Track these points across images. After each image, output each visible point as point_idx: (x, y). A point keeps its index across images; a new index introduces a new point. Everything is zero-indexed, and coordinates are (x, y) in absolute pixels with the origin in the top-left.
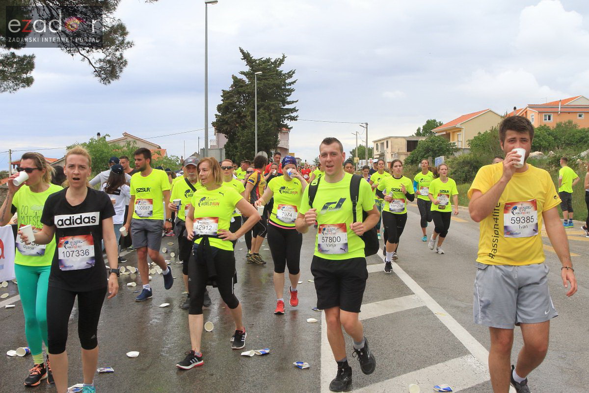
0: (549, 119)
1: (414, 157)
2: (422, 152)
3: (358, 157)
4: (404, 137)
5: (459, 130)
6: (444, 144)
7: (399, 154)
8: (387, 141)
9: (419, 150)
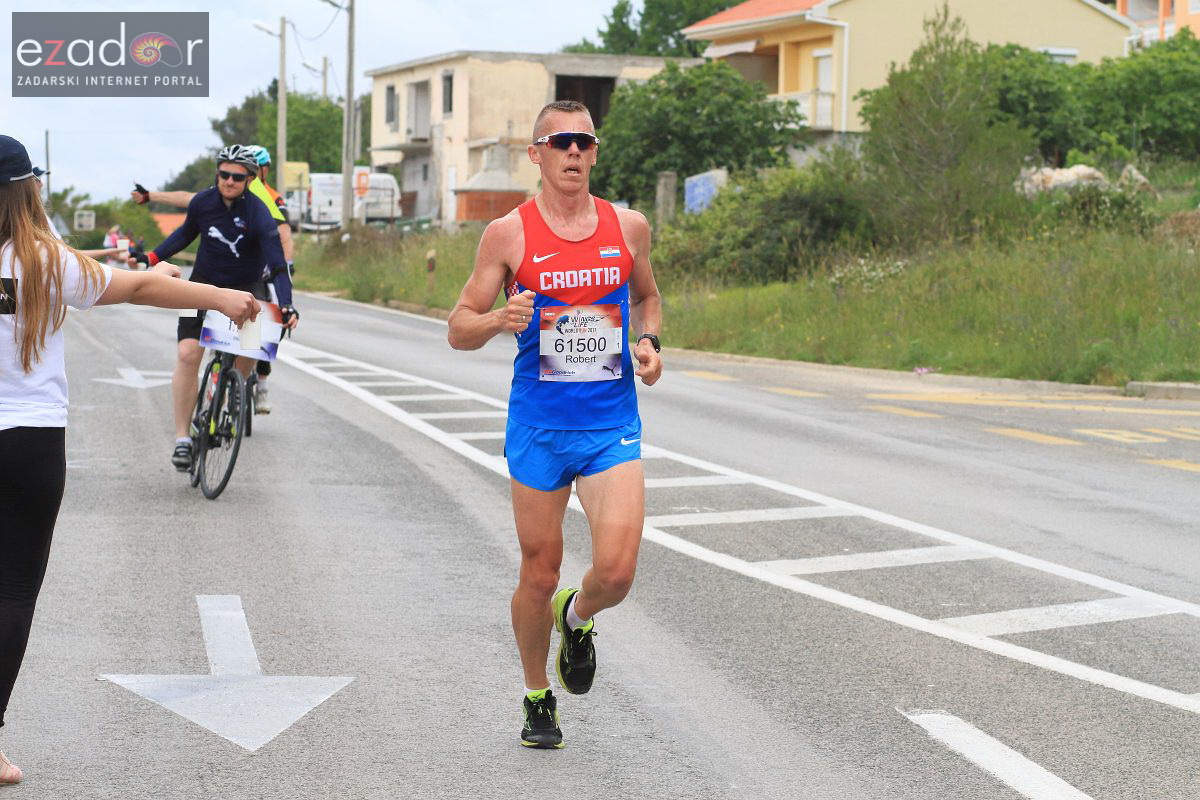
4: (540, 59)
6: (741, 107)
7: (512, 146)
8: (449, 74)
9: (616, 133)
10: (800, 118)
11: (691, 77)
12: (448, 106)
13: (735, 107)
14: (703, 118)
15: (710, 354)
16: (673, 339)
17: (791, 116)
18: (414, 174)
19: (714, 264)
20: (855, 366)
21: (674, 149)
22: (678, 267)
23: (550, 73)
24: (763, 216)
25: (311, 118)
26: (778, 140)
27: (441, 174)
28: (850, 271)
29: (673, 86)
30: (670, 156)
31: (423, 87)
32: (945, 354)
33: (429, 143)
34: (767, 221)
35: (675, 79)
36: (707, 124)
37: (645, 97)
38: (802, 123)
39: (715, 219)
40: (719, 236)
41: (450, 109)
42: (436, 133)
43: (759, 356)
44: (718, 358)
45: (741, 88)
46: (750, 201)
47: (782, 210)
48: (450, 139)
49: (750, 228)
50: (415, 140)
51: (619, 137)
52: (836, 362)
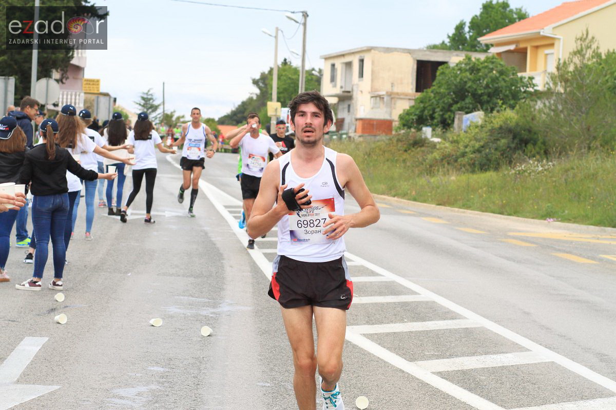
1: (425, 108)
3: (278, 100)
4: (409, 52)
5: (550, 42)
6: (504, 79)
7: (392, 96)
8: (362, 58)
9: (438, 91)
10: (534, 85)
11: (477, 63)
12: (361, 75)
13: (500, 79)
14: (484, 85)
15: (449, 208)
16: (432, 200)
17: (530, 84)
18: (343, 108)
19: (462, 161)
20: (518, 216)
21: (468, 100)
22: (445, 162)
23: (414, 59)
24: (489, 137)
25: (293, 79)
26: (522, 97)
27: (357, 109)
28: (525, 167)
29: (468, 67)
30: (466, 104)
31: (349, 65)
32: (564, 211)
33: (351, 93)
34: (490, 139)
35: (469, 64)
36: (485, 88)
37: (454, 73)
38: (535, 88)
39: (466, 137)
40: (466, 147)
41: (362, 77)
42: (355, 88)
43: (472, 210)
44: (452, 211)
45: (504, 68)
46: (484, 129)
47: (499, 134)
48: (362, 92)
49: (482, 143)
50: (344, 92)
51: (440, 93)
52: (509, 215)
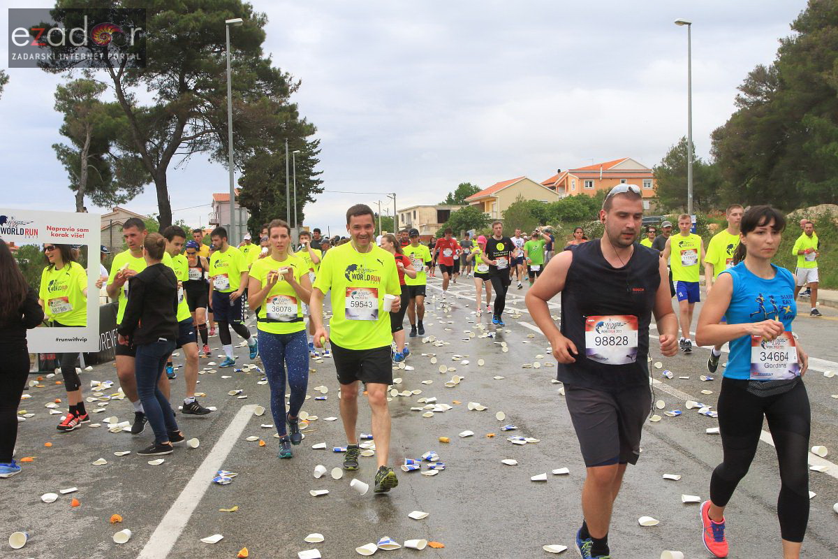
0: (591, 186)
2: (453, 224)
4: (434, 207)
5: (494, 199)
6: (478, 216)
7: (430, 226)
8: (415, 211)
9: (451, 222)
11: (466, 209)
12: (415, 217)
14: (469, 218)
17: (488, 217)
23: (436, 210)
26: (485, 222)
29: (463, 211)
30: (463, 227)
31: (409, 214)
36: (471, 221)
37: (457, 214)
45: (477, 211)
